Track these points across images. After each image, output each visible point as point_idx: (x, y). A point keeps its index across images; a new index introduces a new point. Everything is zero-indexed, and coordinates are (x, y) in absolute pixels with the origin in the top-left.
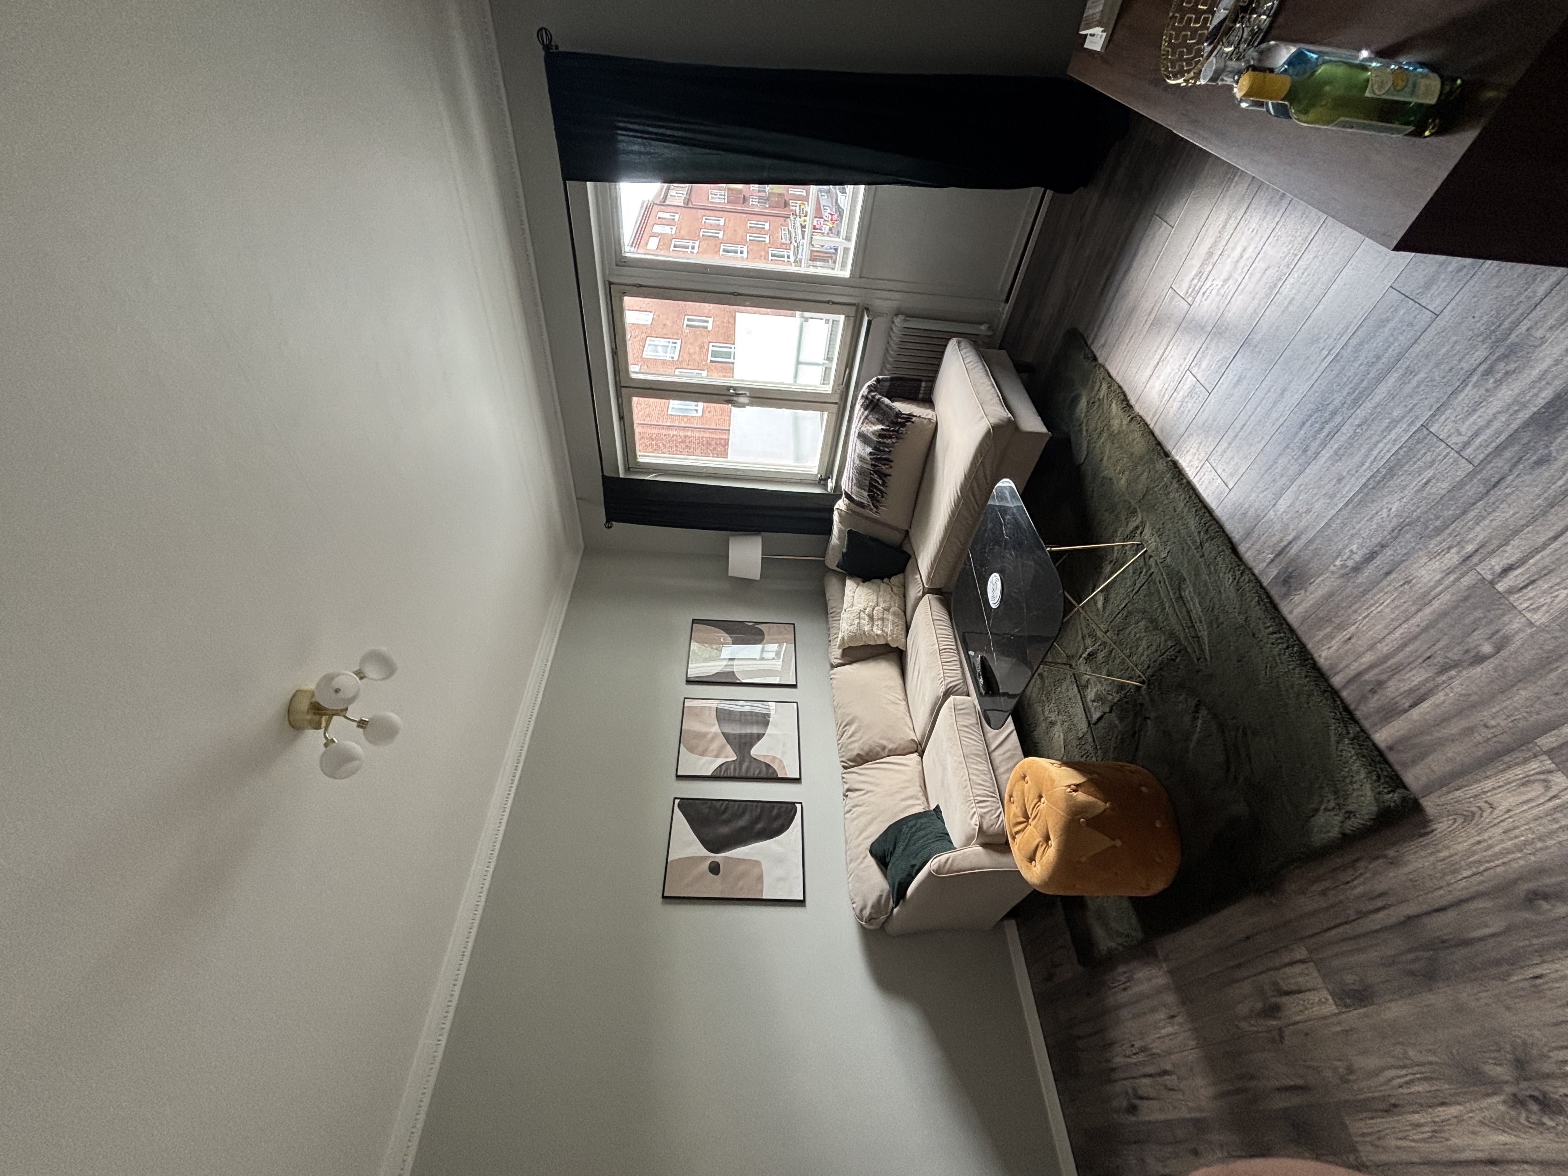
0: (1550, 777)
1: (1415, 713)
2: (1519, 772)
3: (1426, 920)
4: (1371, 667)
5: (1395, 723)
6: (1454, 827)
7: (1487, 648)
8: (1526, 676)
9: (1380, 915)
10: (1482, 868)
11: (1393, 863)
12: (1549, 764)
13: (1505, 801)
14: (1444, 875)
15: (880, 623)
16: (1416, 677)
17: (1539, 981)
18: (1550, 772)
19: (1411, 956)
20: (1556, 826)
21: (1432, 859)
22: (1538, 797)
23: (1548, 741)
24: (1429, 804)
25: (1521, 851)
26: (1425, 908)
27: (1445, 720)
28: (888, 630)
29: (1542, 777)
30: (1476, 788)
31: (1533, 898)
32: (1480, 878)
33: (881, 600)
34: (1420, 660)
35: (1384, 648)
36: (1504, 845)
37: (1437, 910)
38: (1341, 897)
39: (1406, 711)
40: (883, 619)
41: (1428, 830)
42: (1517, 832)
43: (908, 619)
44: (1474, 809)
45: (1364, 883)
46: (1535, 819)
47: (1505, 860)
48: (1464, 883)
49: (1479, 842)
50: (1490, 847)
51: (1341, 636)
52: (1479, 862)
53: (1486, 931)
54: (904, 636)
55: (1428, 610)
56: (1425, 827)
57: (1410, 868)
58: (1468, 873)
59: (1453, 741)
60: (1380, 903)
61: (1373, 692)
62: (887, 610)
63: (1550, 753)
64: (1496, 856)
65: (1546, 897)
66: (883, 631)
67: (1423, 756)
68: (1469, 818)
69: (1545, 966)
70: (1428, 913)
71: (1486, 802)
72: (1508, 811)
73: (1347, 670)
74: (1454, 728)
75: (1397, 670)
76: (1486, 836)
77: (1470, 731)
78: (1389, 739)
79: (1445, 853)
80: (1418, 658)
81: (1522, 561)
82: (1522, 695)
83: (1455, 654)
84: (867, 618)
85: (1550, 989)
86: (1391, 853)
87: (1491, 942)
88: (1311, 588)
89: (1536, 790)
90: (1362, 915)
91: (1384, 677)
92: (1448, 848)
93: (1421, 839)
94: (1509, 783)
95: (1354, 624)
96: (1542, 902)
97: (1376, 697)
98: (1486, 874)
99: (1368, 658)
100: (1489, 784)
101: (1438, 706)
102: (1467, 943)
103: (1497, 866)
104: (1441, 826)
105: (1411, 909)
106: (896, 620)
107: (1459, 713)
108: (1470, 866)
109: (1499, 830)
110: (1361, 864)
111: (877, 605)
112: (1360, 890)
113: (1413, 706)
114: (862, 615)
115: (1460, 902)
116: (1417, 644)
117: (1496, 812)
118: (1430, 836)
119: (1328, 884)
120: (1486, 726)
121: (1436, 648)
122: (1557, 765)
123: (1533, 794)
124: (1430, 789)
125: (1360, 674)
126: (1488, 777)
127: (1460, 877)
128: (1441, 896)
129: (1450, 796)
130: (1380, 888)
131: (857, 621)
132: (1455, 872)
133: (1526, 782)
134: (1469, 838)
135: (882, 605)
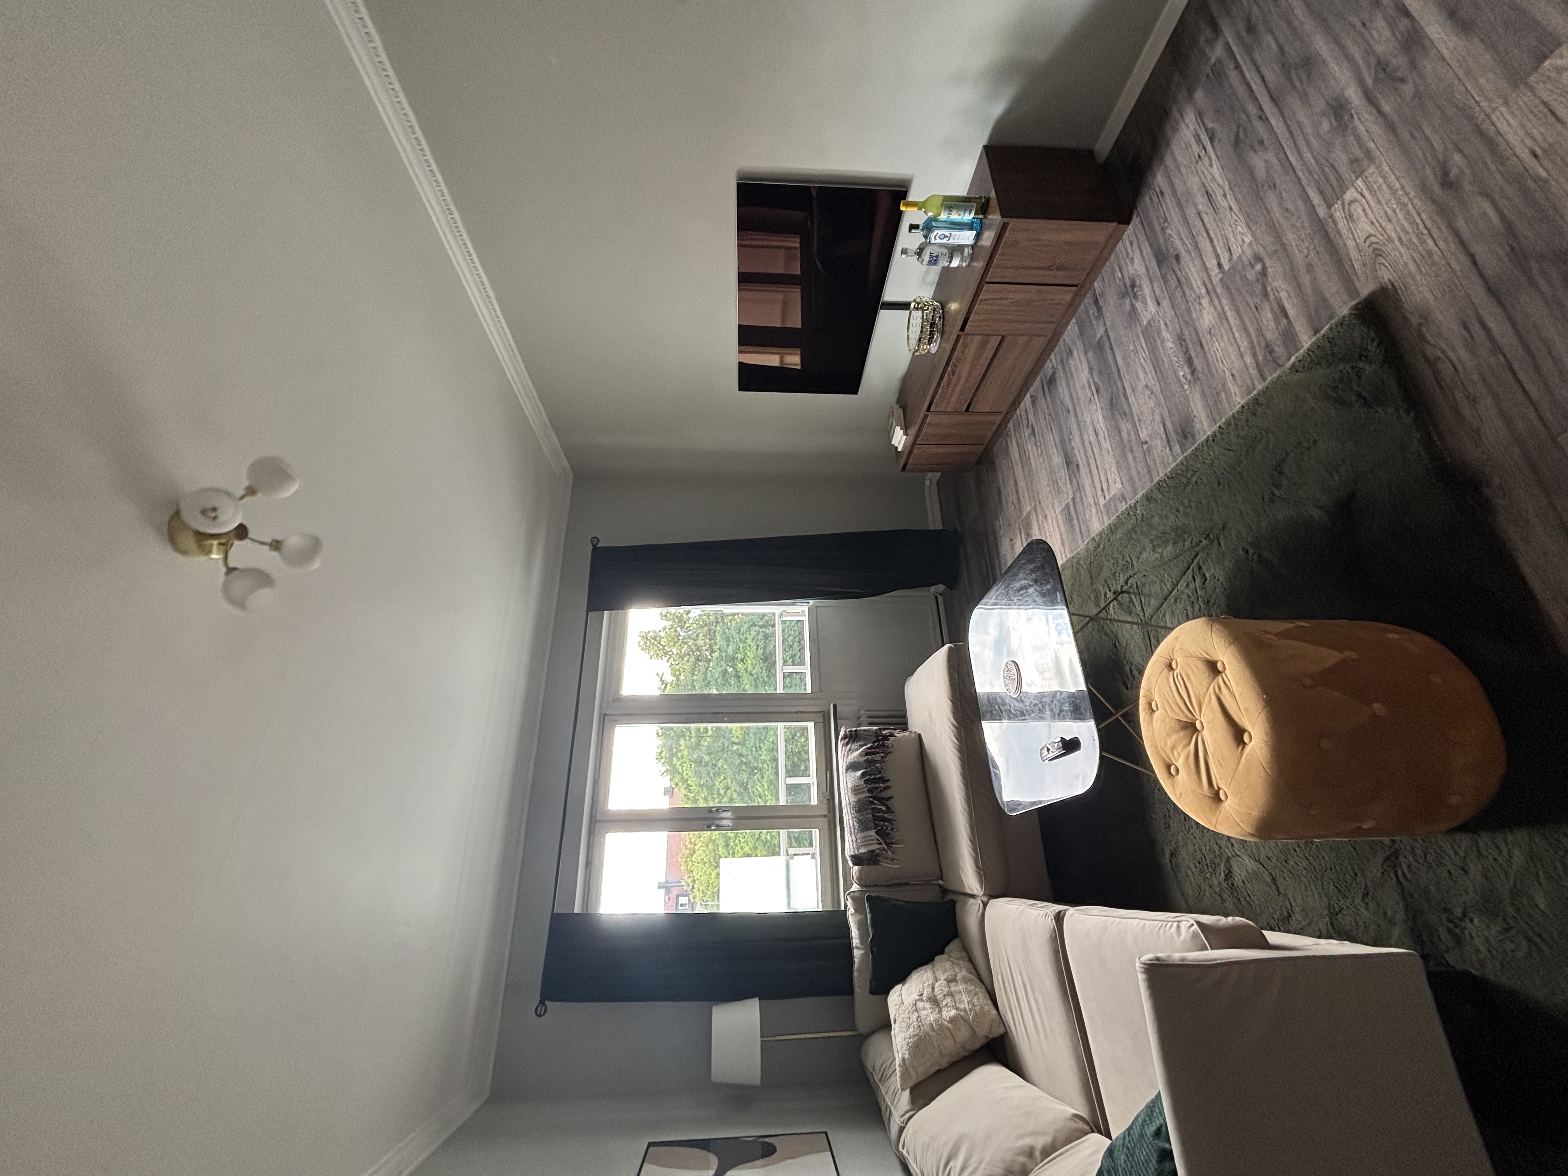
0: (1347, 202)
1: (1291, 312)
2: (1342, 225)
3: (1488, 273)
4: (1254, 355)
5: (1297, 329)
6: (1387, 264)
7: (1258, 267)
8: (1278, 237)
9: (1492, 325)
10: (1425, 231)
11: (1426, 317)
12: (1338, 206)
13: (1364, 227)
14: (1434, 263)
15: (948, 1000)
16: (1267, 316)
17: (1539, 152)
18: (1343, 202)
19: (1542, 283)
20: (1384, 186)
21: (1418, 278)
22: (1362, 205)
23: (1322, 211)
24: (1365, 290)
25: (1405, 205)
26: (1475, 277)
27: (1299, 287)
28: (965, 1005)
29: (1346, 207)
30: (1354, 255)
31: (1447, 182)
32: (1434, 231)
33: (938, 974)
34: (1257, 314)
35: (1244, 345)
36: (1402, 219)
37: (1475, 263)
38: (1475, 377)
39: (1290, 322)
40: (951, 994)
41: (1390, 287)
42: (1390, 212)
43: (987, 982)
44: (1371, 249)
45: (1453, 349)
46: (1379, 202)
47: (1415, 215)
48: (1441, 244)
49: (1400, 239)
50: (1404, 230)
51: (1230, 384)
52: (1419, 235)
53: (1492, 213)
54: (992, 1007)
55: (1229, 313)
56: (1387, 289)
57: (1428, 295)
58: (1430, 242)
59: (1315, 279)
60: (1476, 327)
61: (1271, 352)
62: (951, 980)
63: (1329, 206)
64: (1412, 222)
65: (1446, 174)
66: (957, 1009)
67: (1324, 300)
68: (1378, 253)
69: (1518, 151)
70: (1481, 275)
71: (1365, 242)
72: (1372, 223)
73: (1254, 376)
74: (1306, 280)
75: (1260, 332)
76: (1394, 235)
77: (1310, 267)
78: (1309, 334)
79: (1412, 267)
80: (1255, 317)
81: (1217, 256)
82: (1290, 237)
83: (1258, 288)
84: (928, 1005)
85: (1545, 139)
86: (1414, 320)
87: (1503, 204)
88: (1195, 413)
89: (1357, 210)
90: (1496, 348)
91: (1263, 344)
92: (1406, 264)
93: (1399, 291)
94: (1350, 228)
95: (1224, 371)
96: (1451, 175)
97: (1277, 349)
98: (1429, 226)
99: (1249, 359)
100: (1351, 244)
101: (1289, 296)
102: (1509, 227)
103: (1422, 220)
104: (1386, 275)
105: (1478, 293)
106: (972, 988)
107: (1296, 279)
108: (1423, 242)
109: (1388, 227)
110: (1429, 350)
111: (936, 980)
112: (1462, 352)
113: (1286, 315)
114: (920, 1005)
115: (1462, 243)
116: (1246, 319)
117: (1373, 232)
118: (1396, 284)
119: (1458, 395)
120: (1307, 256)
121: (1251, 304)
122: (1338, 199)
123: (1360, 210)
124: (1352, 291)
125: (1258, 366)
126: (1345, 245)
127: (1436, 249)
128: (1458, 260)
129: (1359, 272)
130: (1456, 327)
131: (914, 1016)
132: (1430, 253)
133: (1350, 217)
134: (1395, 249)
135: (942, 977)
